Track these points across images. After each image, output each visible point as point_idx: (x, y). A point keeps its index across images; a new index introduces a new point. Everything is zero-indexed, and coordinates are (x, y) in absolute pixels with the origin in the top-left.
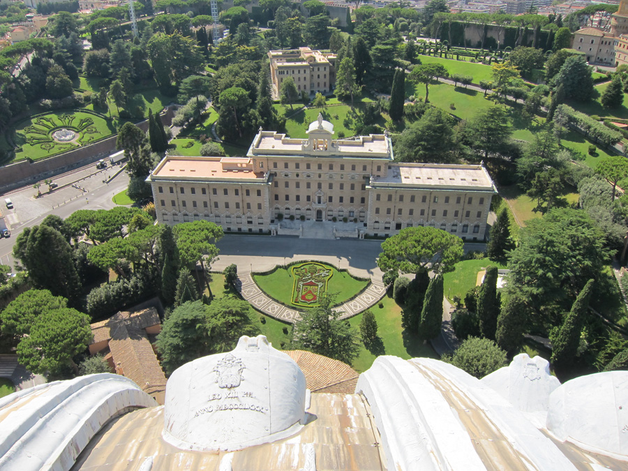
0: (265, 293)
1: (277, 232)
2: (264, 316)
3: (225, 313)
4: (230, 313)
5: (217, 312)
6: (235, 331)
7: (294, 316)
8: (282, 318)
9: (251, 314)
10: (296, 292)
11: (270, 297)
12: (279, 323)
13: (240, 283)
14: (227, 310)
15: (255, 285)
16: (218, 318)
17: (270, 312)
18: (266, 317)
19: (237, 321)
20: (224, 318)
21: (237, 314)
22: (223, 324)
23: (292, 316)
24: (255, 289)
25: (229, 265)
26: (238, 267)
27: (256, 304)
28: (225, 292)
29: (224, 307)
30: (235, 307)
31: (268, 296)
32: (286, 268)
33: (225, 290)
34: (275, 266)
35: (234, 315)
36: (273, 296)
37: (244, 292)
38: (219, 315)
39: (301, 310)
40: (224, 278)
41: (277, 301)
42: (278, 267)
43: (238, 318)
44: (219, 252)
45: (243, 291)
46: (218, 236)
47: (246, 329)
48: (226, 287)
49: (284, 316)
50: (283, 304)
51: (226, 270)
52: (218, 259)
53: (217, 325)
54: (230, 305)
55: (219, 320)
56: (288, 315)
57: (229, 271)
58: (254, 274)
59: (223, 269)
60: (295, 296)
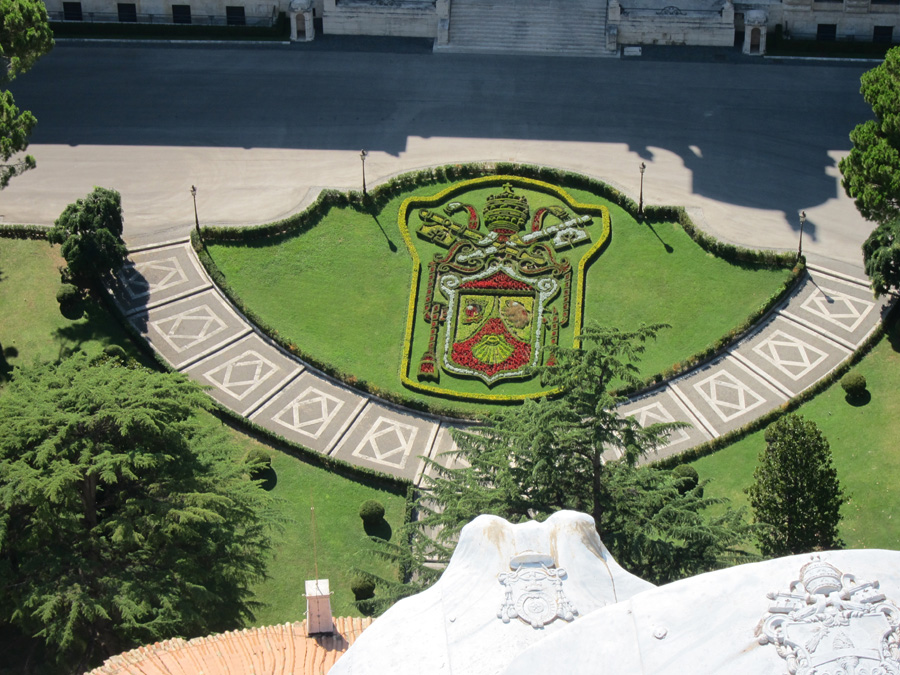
0: (267, 334)
1: (318, 24)
2: (268, 449)
3: (78, 432)
4: (105, 435)
5: (35, 429)
6: (132, 522)
7: (418, 446)
8: (357, 458)
9: (206, 439)
10: (424, 330)
11: (295, 355)
12: (345, 482)
13: (140, 285)
14: (90, 421)
15: (215, 293)
16: (41, 457)
17: (296, 427)
18: (278, 458)
19: (140, 471)
20: (74, 458)
21: (139, 437)
22: (69, 487)
23: (406, 447)
24: (217, 316)
25: (82, 191)
26: (124, 205)
27: (230, 393)
28: (64, 333)
29: (70, 406)
30: (123, 403)
31: (285, 349)
32: (371, 204)
33: (68, 323)
34: (314, 199)
35: (121, 445)
36: (306, 350)
37: (160, 331)
38: (48, 445)
39: (450, 419)
40: (55, 259)
41: (331, 375)
42: (331, 201)
43: (145, 460)
44: (30, 127)
45: (154, 325)
46: (22, 48)
47: (184, 515)
48: (69, 306)
49: (367, 450)
50: (360, 388)
51: (65, 221)
52: (30, 163)
53: (40, 496)
54: (104, 394)
55: (48, 472)
56: (388, 442)
57: (84, 224)
58: (207, 238)
59: (48, 215)
60: (422, 346)
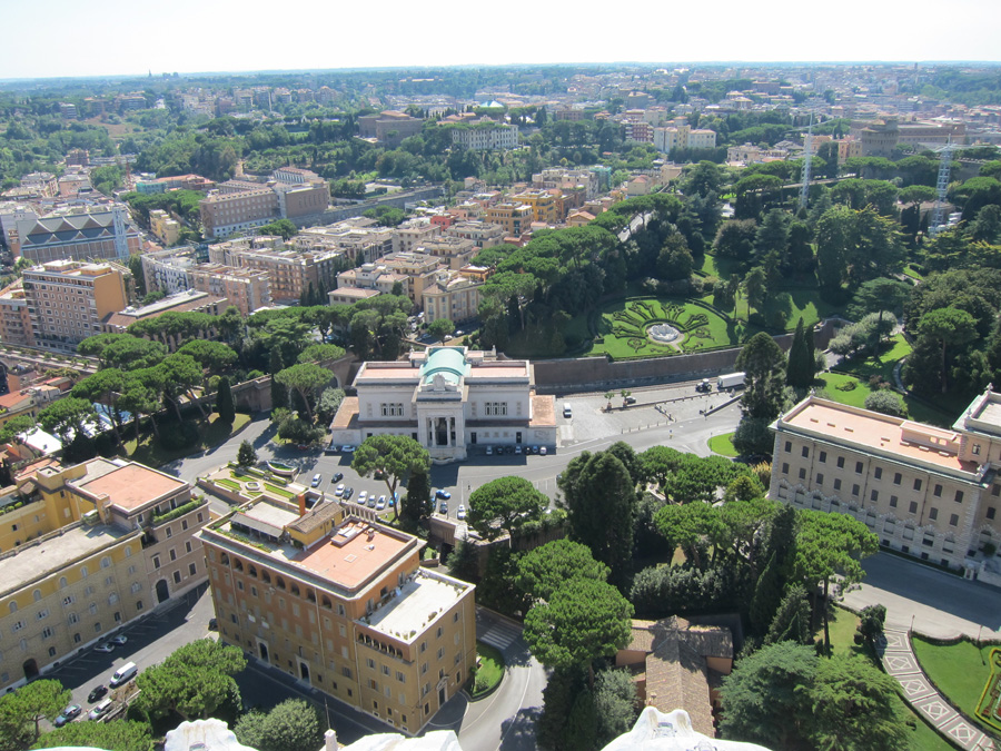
0: (927, 676)
1: (976, 575)
2: (916, 717)
3: (851, 684)
4: (862, 688)
5: (837, 676)
6: (862, 722)
7: (975, 739)
8: (949, 733)
9: (896, 704)
10: (989, 698)
11: (935, 687)
12: (943, 741)
13: (885, 642)
14: (857, 681)
15: (911, 654)
16: (836, 687)
17: (929, 713)
18: (918, 722)
19: (871, 706)
20: (848, 692)
21: (873, 694)
22: (844, 700)
23: (970, 738)
24: (910, 662)
25: (874, 603)
26: (887, 613)
27: (908, 693)
28: (852, 648)
29: (851, 673)
30: (871, 680)
31: (932, 684)
32: (980, 645)
33: (854, 645)
34: (958, 635)
35: (865, 694)
36: (940, 687)
37: (886, 660)
38: (840, 684)
39: (990, 734)
40: (858, 622)
41: (947, 700)
42: (963, 638)
43: (873, 703)
44: (863, 576)
45: (886, 657)
46: (868, 549)
47: (882, 728)
48: (857, 639)
49: (954, 732)
50: (958, 709)
51: (864, 611)
52: (860, 588)
53: (832, 700)
54: (866, 674)
55: (837, 692)
56: (963, 733)
57: (872, 614)
58: (913, 635)
59: (859, 607)
60: (986, 703)
